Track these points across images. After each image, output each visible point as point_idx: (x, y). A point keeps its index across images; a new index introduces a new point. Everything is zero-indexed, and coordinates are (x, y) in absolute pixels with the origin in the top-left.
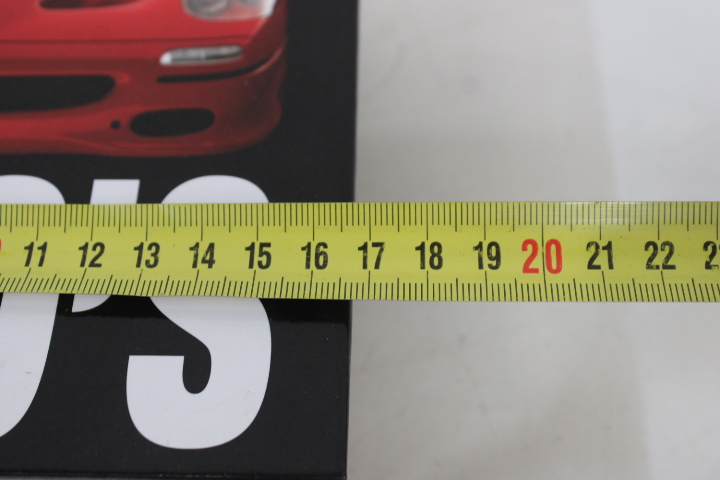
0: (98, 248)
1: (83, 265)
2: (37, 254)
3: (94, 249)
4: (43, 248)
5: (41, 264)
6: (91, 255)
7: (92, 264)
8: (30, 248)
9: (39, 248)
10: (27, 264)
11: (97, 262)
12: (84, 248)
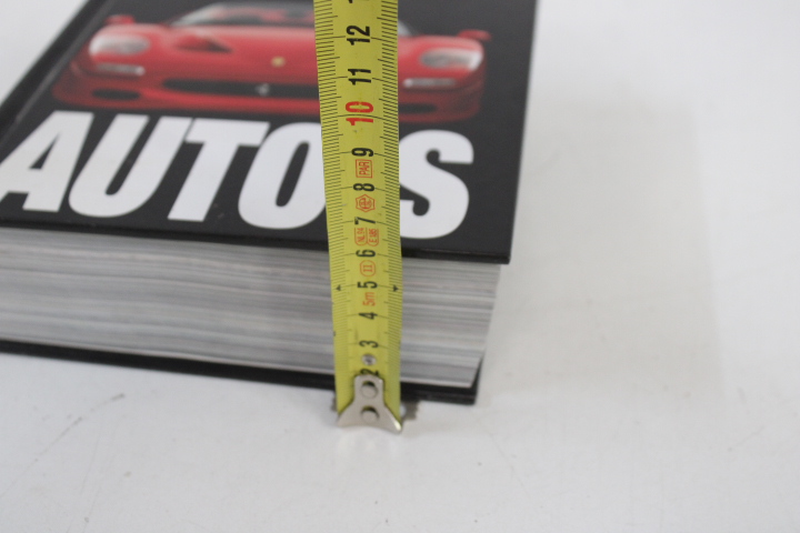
0: (352, 30)
1: (368, 41)
2: (359, 75)
3: (353, 34)
4: (353, 71)
5: (369, 71)
6: (358, 35)
7: (367, 33)
8: (353, 81)
9: (354, 74)
10: (369, 81)
11: (364, 30)
12: (352, 41)
